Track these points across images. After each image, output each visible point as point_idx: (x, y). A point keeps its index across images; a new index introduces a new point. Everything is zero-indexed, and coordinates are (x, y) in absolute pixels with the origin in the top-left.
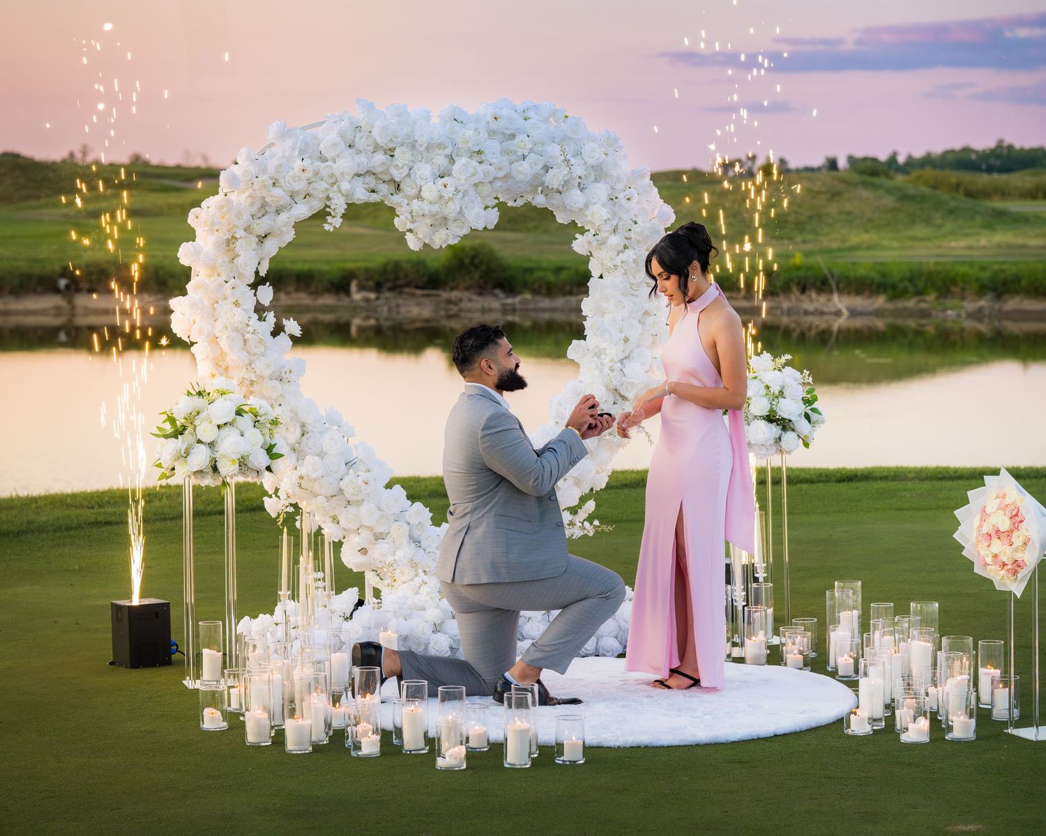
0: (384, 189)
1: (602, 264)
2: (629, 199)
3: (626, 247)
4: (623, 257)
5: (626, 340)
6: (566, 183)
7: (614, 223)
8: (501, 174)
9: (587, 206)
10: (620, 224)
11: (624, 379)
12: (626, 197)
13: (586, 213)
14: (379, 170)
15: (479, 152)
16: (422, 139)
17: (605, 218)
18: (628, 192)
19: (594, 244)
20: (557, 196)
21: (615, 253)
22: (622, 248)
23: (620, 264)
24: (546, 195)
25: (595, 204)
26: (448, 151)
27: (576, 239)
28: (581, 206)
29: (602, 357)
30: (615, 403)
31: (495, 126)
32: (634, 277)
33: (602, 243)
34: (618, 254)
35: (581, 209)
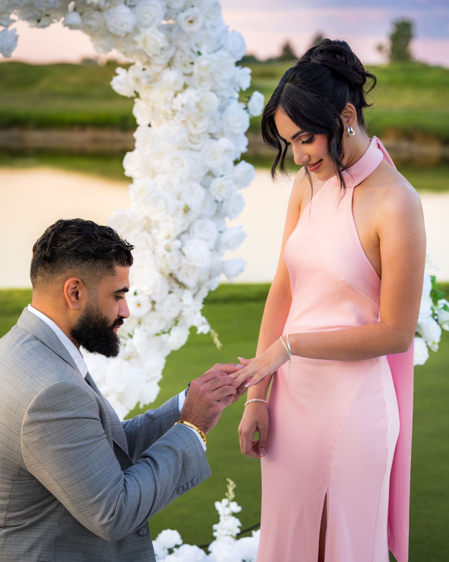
1: (153, 109)
2: (191, 22)
3: (185, 87)
4: (182, 98)
5: (187, 210)
7: (170, 53)
9: (136, 30)
10: (179, 54)
11: (184, 261)
12: (190, 19)
13: (137, 38)
17: (162, 45)
18: (190, 12)
19: (144, 81)
20: (96, 15)
21: (172, 94)
22: (180, 87)
23: (179, 108)
24: (81, 14)
25: (147, 27)
27: (116, 75)
28: (128, 28)
29: (154, 231)
30: (170, 292)
32: (195, 126)
33: (153, 80)
34: (176, 95)
35: (127, 34)
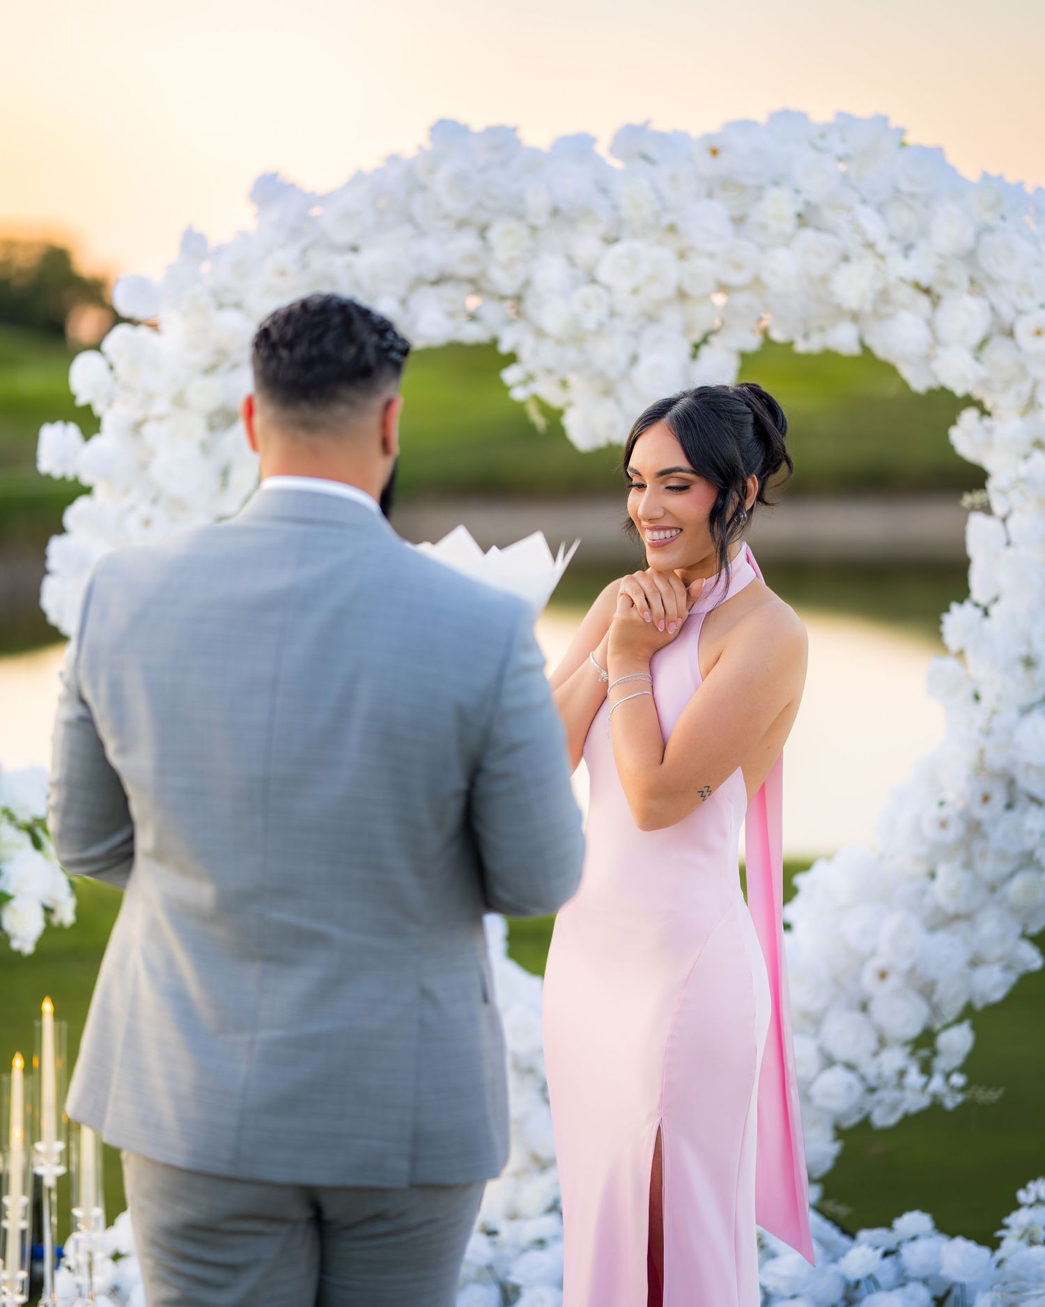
0: (494, 314)
5: (1029, 662)
6: (884, 296)
8: (735, 278)
12: (1032, 329)
14: (467, 270)
15: (672, 229)
16: (537, 202)
18: (1037, 317)
22: (1027, 448)
26: (601, 229)
31: (709, 167)
